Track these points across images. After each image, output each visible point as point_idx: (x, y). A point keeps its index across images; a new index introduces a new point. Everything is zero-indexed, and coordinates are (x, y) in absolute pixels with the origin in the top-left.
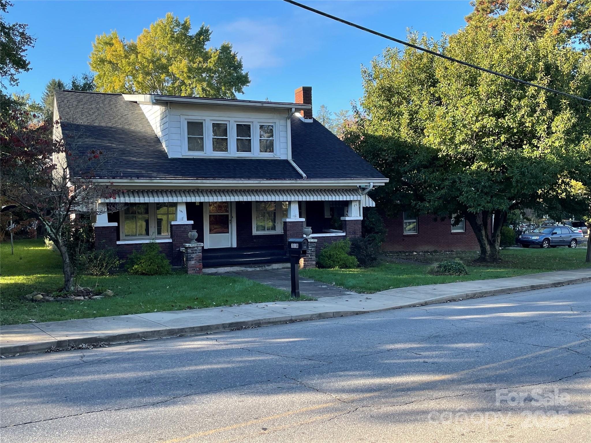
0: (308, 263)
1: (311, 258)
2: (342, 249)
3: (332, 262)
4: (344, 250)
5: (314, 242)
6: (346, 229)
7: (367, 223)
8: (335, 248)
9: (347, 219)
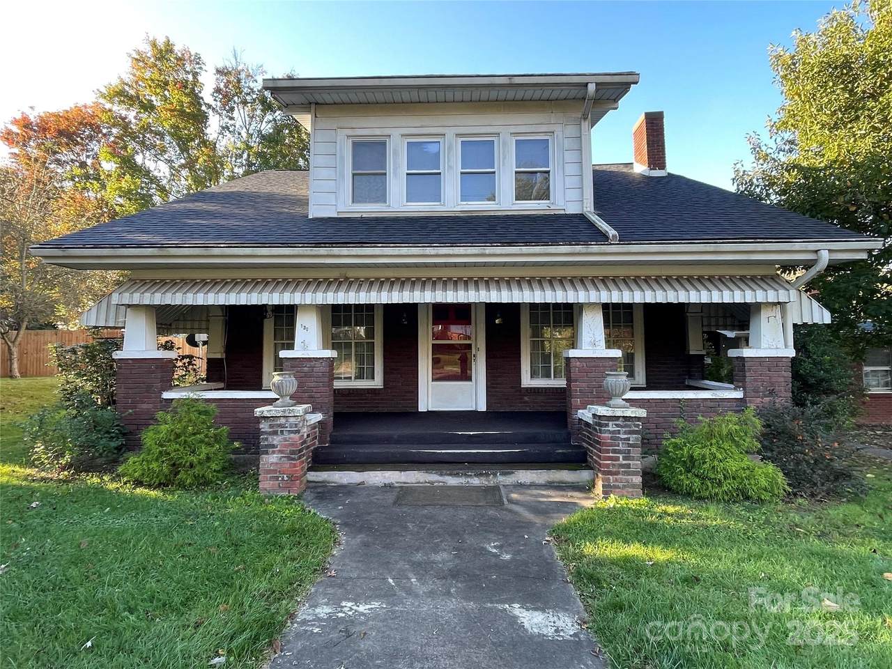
0: (616, 480)
1: (628, 466)
2: (733, 441)
3: (697, 482)
4: (738, 445)
5: (639, 419)
6: (744, 381)
7: (807, 366)
8: (710, 435)
9: (747, 353)
